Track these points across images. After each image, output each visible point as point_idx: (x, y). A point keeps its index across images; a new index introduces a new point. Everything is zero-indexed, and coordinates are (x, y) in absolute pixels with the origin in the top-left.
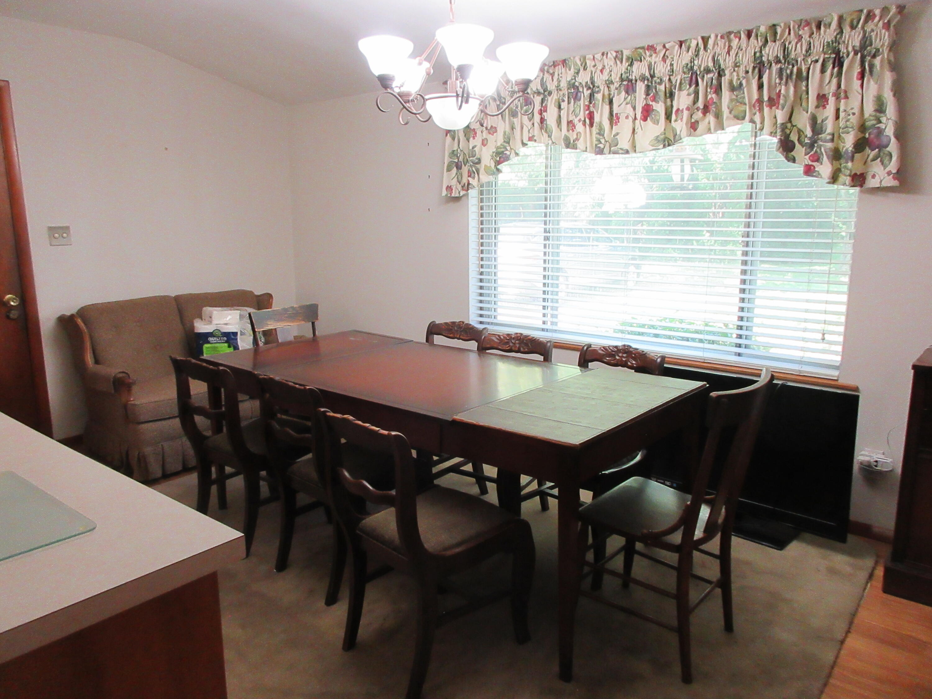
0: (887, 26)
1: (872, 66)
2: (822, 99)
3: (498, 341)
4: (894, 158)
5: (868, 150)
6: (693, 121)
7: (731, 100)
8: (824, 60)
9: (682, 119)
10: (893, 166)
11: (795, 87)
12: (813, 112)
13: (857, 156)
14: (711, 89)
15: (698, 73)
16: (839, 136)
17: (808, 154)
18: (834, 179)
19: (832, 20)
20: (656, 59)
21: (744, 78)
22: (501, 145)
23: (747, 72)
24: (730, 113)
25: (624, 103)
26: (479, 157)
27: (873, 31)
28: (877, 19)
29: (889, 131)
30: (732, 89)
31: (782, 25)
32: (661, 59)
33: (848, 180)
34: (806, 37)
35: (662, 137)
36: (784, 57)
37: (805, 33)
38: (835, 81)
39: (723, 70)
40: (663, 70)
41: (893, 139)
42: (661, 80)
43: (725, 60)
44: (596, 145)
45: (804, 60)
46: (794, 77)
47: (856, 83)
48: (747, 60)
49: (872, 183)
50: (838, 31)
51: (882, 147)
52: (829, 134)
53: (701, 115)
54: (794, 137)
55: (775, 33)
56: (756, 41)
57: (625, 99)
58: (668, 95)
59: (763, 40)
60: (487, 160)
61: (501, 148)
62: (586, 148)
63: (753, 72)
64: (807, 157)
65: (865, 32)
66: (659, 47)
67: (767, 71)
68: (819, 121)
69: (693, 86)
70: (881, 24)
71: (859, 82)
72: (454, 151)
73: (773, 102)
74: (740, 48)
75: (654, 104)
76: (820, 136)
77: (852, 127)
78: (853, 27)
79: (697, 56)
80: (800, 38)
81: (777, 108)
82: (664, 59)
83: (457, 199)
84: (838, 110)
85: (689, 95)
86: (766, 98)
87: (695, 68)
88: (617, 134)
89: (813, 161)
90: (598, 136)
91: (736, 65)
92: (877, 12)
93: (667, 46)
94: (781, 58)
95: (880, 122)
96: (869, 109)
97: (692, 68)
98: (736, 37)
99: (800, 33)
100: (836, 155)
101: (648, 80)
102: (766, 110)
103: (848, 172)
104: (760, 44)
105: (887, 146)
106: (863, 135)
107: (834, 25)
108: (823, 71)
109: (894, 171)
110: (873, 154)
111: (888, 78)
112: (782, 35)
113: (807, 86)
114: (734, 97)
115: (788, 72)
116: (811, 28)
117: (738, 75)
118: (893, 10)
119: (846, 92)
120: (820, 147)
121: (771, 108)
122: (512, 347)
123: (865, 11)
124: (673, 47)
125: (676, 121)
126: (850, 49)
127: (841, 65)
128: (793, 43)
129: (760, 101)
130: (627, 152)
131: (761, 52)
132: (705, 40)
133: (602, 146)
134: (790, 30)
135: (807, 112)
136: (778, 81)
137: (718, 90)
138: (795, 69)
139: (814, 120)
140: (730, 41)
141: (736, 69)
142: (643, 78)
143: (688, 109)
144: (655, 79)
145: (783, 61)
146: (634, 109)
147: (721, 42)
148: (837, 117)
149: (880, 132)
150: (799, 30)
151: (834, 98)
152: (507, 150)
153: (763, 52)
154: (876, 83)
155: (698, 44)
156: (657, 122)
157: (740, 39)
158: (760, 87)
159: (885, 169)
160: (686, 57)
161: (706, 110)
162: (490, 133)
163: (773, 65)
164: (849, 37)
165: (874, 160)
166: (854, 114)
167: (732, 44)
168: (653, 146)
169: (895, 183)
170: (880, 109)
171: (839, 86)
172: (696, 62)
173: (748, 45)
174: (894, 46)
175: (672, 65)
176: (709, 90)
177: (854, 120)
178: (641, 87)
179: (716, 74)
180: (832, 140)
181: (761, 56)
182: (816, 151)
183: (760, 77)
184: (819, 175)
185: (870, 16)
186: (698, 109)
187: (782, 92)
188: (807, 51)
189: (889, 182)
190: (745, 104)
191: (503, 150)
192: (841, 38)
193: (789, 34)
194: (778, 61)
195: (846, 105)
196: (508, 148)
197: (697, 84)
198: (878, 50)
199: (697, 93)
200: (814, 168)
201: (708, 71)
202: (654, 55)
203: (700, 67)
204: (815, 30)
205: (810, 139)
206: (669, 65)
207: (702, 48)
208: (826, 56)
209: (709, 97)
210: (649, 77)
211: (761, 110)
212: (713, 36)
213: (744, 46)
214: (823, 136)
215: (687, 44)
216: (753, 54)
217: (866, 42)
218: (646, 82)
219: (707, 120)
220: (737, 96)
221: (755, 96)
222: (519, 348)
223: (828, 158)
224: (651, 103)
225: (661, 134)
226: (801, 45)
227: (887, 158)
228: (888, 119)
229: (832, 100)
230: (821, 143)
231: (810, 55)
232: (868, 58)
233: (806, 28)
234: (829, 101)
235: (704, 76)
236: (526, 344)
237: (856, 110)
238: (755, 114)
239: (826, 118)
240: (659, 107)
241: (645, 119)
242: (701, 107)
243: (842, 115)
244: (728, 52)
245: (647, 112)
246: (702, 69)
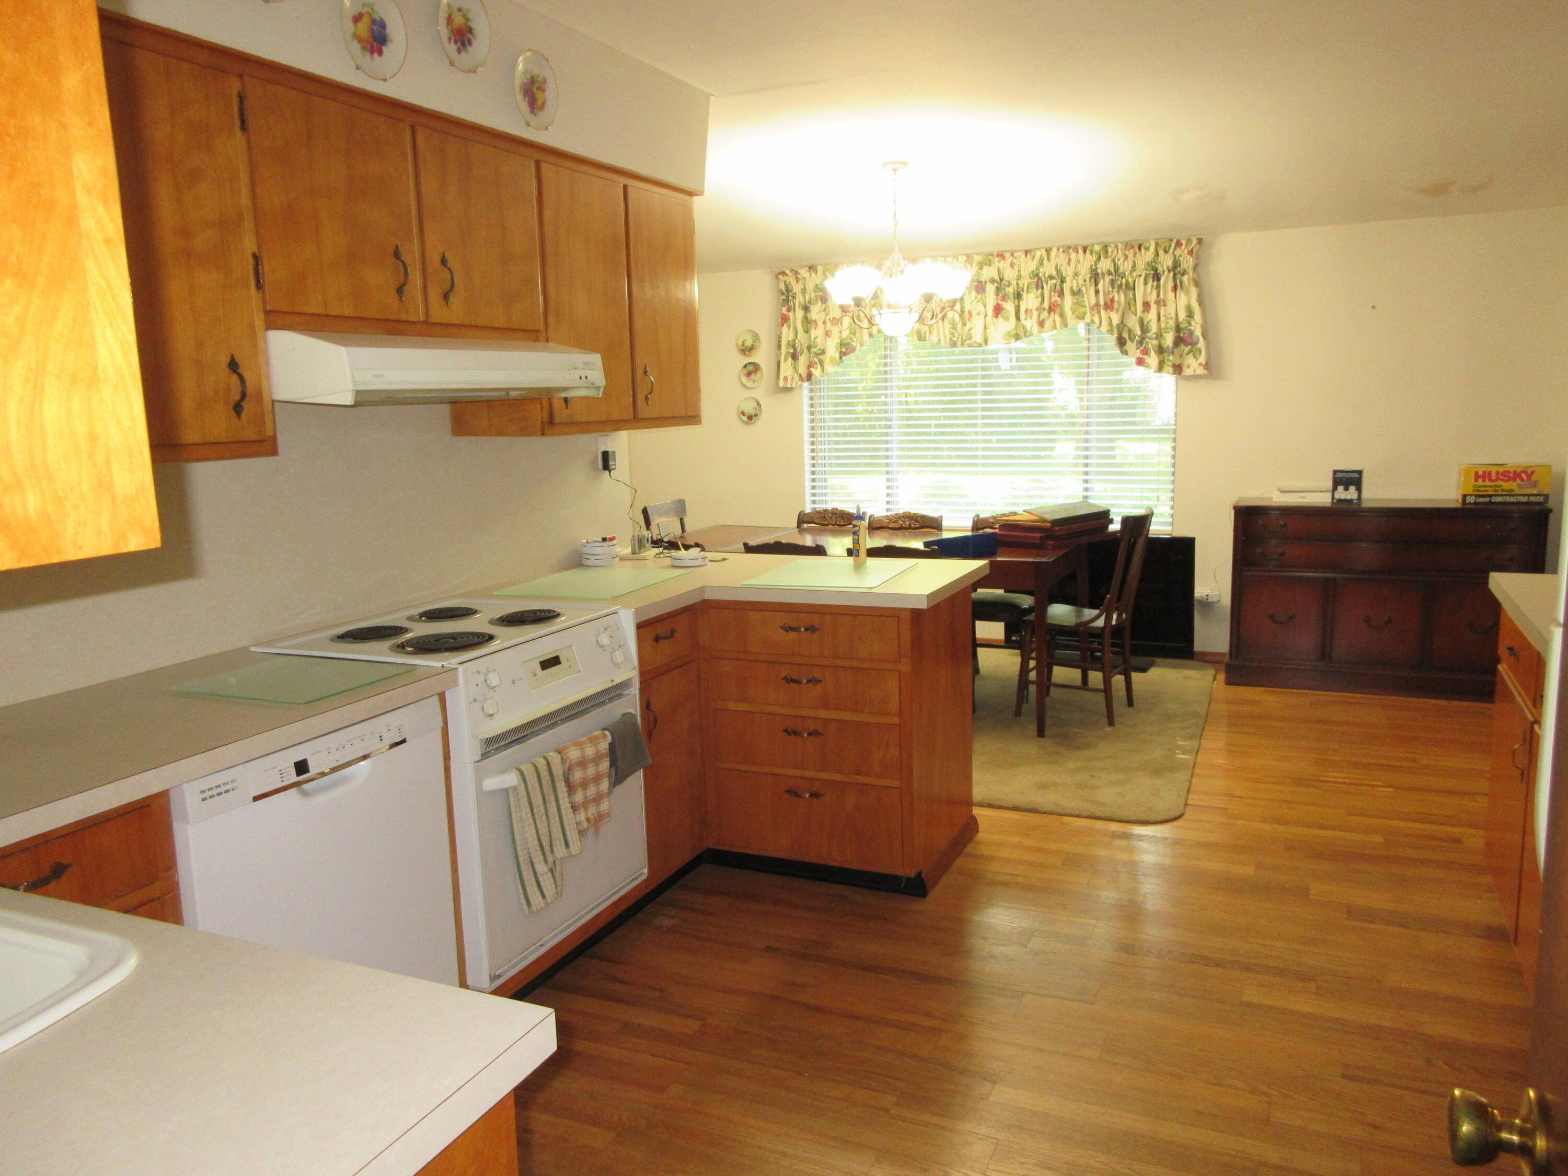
0: (1191, 253)
1: (1181, 282)
2: (1146, 305)
3: (888, 521)
4: (1203, 353)
5: (1182, 346)
6: (1041, 319)
7: (1074, 303)
8: (1146, 275)
9: (1031, 318)
10: (1202, 359)
11: (1125, 294)
12: (1141, 315)
13: (1176, 350)
14: (1055, 292)
15: (1043, 279)
16: (1161, 336)
17: (1139, 348)
18: (1160, 369)
19: (1150, 244)
20: (1005, 265)
21: (1083, 285)
22: (847, 336)
23: (1085, 281)
24: (1073, 313)
25: (975, 301)
26: (822, 348)
27: (1180, 256)
28: (1183, 247)
29: (1198, 332)
30: (1074, 293)
31: (1112, 245)
32: (1009, 265)
33: (1171, 369)
34: (1131, 256)
35: (1014, 332)
36: (1115, 270)
37: (1130, 254)
38: (1155, 292)
39: (1065, 278)
40: (1012, 275)
41: (1201, 339)
42: (1009, 283)
43: (1066, 270)
44: (950, 339)
45: (1130, 274)
46: (1124, 287)
47: (1171, 295)
48: (1085, 272)
49: (1187, 372)
50: (1155, 254)
51: (1194, 344)
52: (1154, 333)
53: (1047, 314)
54: (1125, 335)
55: (1107, 252)
56: (1091, 257)
57: (976, 298)
58: (1016, 296)
59: (1098, 256)
60: (832, 351)
61: (847, 339)
62: (939, 340)
63: (1090, 281)
64: (1138, 351)
65: (1175, 257)
66: (1007, 255)
67: (1102, 281)
68: (1145, 323)
69: (1040, 290)
70: (1186, 251)
71: (1173, 294)
72: (789, 341)
73: (1109, 306)
74: (1078, 261)
75: (1003, 303)
76: (1147, 335)
77: (1171, 329)
78: (1166, 252)
79: (1042, 264)
80: (1126, 257)
81: (1112, 311)
82: (1012, 265)
83: (790, 390)
84: (1159, 314)
85: (1037, 297)
86: (1102, 303)
87: (1041, 275)
88: (971, 329)
89: (1143, 354)
90: (952, 330)
91: (1076, 274)
92: (1184, 242)
93: (1016, 255)
94: (1113, 271)
95: (1190, 325)
96: (1182, 316)
97: (1037, 275)
98: (1074, 251)
99: (1127, 252)
100: (1161, 350)
101: (997, 283)
102: (1103, 312)
103: (1170, 364)
104: (1095, 259)
105: (1197, 343)
106: (1178, 334)
107: (1152, 248)
108: (1145, 283)
109: (1204, 363)
110: (1187, 349)
111: (1194, 292)
112: (1112, 255)
113: (1134, 295)
114: (1075, 301)
115: (1119, 283)
116: (1135, 250)
117: (1077, 283)
118: (1195, 242)
119: (1164, 301)
120: (1147, 343)
121: (1106, 311)
122: (902, 524)
123: (1175, 241)
124: (1020, 256)
125: (1026, 319)
126: (1165, 268)
127: (1158, 279)
128: (1122, 260)
129: (1097, 305)
130: (980, 345)
131: (1096, 265)
132: (1048, 251)
133: (955, 339)
134: (1118, 250)
135: (1136, 315)
136: (1110, 289)
137: (1061, 293)
138: (1124, 281)
139: (1141, 322)
140: (1069, 254)
141: (1076, 277)
142: (993, 281)
143: (1037, 309)
144: (1004, 282)
145: (1114, 273)
146: (985, 306)
147: (1062, 255)
148: (1159, 319)
149: (1191, 333)
150: (1125, 250)
151: (1155, 306)
152: (853, 341)
153: (1098, 266)
154: (1186, 296)
155: (1042, 255)
156: (1007, 319)
157: (1077, 252)
158: (1097, 292)
159: (1196, 360)
160: (1032, 265)
161: (1051, 310)
162: (832, 324)
163: (1106, 276)
164: (1164, 260)
165: (1188, 353)
166: (1171, 318)
167: (1071, 257)
168: (1005, 340)
169: (1205, 372)
170: (1190, 315)
171: (1158, 295)
172: (1041, 270)
173: (1084, 258)
174: (1195, 268)
175: (1019, 271)
176: (1053, 294)
177: (1172, 323)
178: (991, 289)
179: (1059, 281)
180: (1157, 338)
181: (1096, 269)
182: (1145, 347)
183: (1096, 285)
184: (1148, 366)
185: (1179, 244)
186: (1044, 309)
187: (1116, 298)
188: (1132, 268)
189: (1201, 371)
190: (1084, 307)
191: (849, 341)
192: (1158, 259)
193: (1117, 252)
194: (1110, 273)
195: (1165, 310)
196: (855, 339)
197: (1043, 288)
198: (1185, 270)
199: (1042, 296)
200: (1144, 360)
201: (1051, 277)
202: (1002, 262)
203: (1044, 274)
204: (1137, 251)
205: (1140, 337)
206: (1017, 270)
207: (1046, 258)
208: (1147, 272)
209: (1053, 300)
210: (998, 280)
211: (1099, 312)
212: (1055, 249)
213: (1081, 259)
214: (1149, 334)
215: (1033, 254)
216: (1089, 266)
217: (1176, 264)
218: (996, 284)
219: (1051, 319)
220: (1077, 299)
221: (1093, 302)
222: (910, 525)
223: (1155, 352)
224: (1000, 302)
225: (1012, 330)
226: (1128, 263)
227: (1198, 352)
228: (1196, 323)
229: (1154, 307)
230: (1147, 340)
231: (1135, 270)
232: (1178, 276)
233: (1131, 250)
234: (1152, 307)
235: (1047, 282)
236: (917, 521)
237: (1173, 315)
238: (1094, 315)
239: (1150, 321)
240: (1009, 306)
241: (996, 316)
242: (1047, 308)
243: (1162, 318)
244: (1069, 263)
245: (998, 310)
246: (1047, 276)
